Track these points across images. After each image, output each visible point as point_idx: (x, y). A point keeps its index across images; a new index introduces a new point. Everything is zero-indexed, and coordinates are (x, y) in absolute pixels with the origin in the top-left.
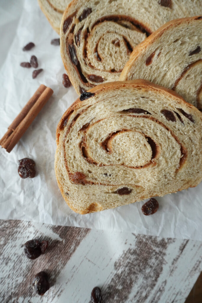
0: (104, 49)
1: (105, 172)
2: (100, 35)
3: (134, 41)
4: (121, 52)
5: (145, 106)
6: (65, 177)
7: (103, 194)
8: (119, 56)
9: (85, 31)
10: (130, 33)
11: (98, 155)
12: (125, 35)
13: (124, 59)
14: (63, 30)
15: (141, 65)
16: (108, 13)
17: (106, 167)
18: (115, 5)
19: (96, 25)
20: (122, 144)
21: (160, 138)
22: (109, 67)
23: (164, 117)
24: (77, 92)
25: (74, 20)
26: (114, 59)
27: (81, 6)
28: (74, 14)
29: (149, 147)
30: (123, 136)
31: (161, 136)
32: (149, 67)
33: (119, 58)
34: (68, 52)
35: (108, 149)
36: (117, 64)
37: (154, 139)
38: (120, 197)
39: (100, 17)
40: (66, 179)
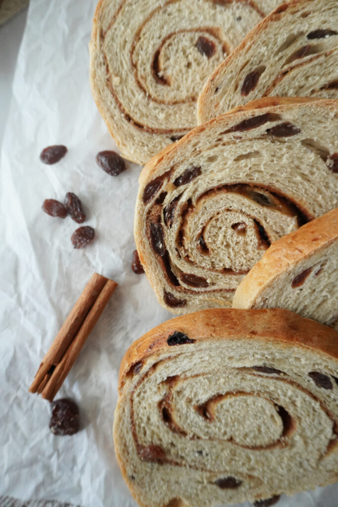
0: (216, 235)
1: (200, 449)
2: (212, 213)
3: (274, 228)
4: (246, 243)
5: (282, 366)
6: (130, 449)
7: (193, 484)
8: (242, 249)
9: (185, 205)
10: (268, 214)
11: (189, 421)
12: (257, 217)
13: (250, 255)
14: (143, 199)
15: (284, 287)
16: (231, 178)
17: (201, 442)
18: (246, 166)
19: (207, 197)
20: (233, 412)
21: (299, 410)
22: (221, 265)
23: (312, 382)
24: (158, 300)
25: (165, 186)
26: (232, 254)
27: (182, 162)
28: (167, 174)
29: (279, 420)
30: (235, 401)
31: (302, 407)
32: (297, 290)
33: (242, 252)
34: (149, 235)
35: (208, 415)
36: (237, 262)
37: (291, 411)
38: (221, 492)
39: (215, 184)
40: (131, 452)
